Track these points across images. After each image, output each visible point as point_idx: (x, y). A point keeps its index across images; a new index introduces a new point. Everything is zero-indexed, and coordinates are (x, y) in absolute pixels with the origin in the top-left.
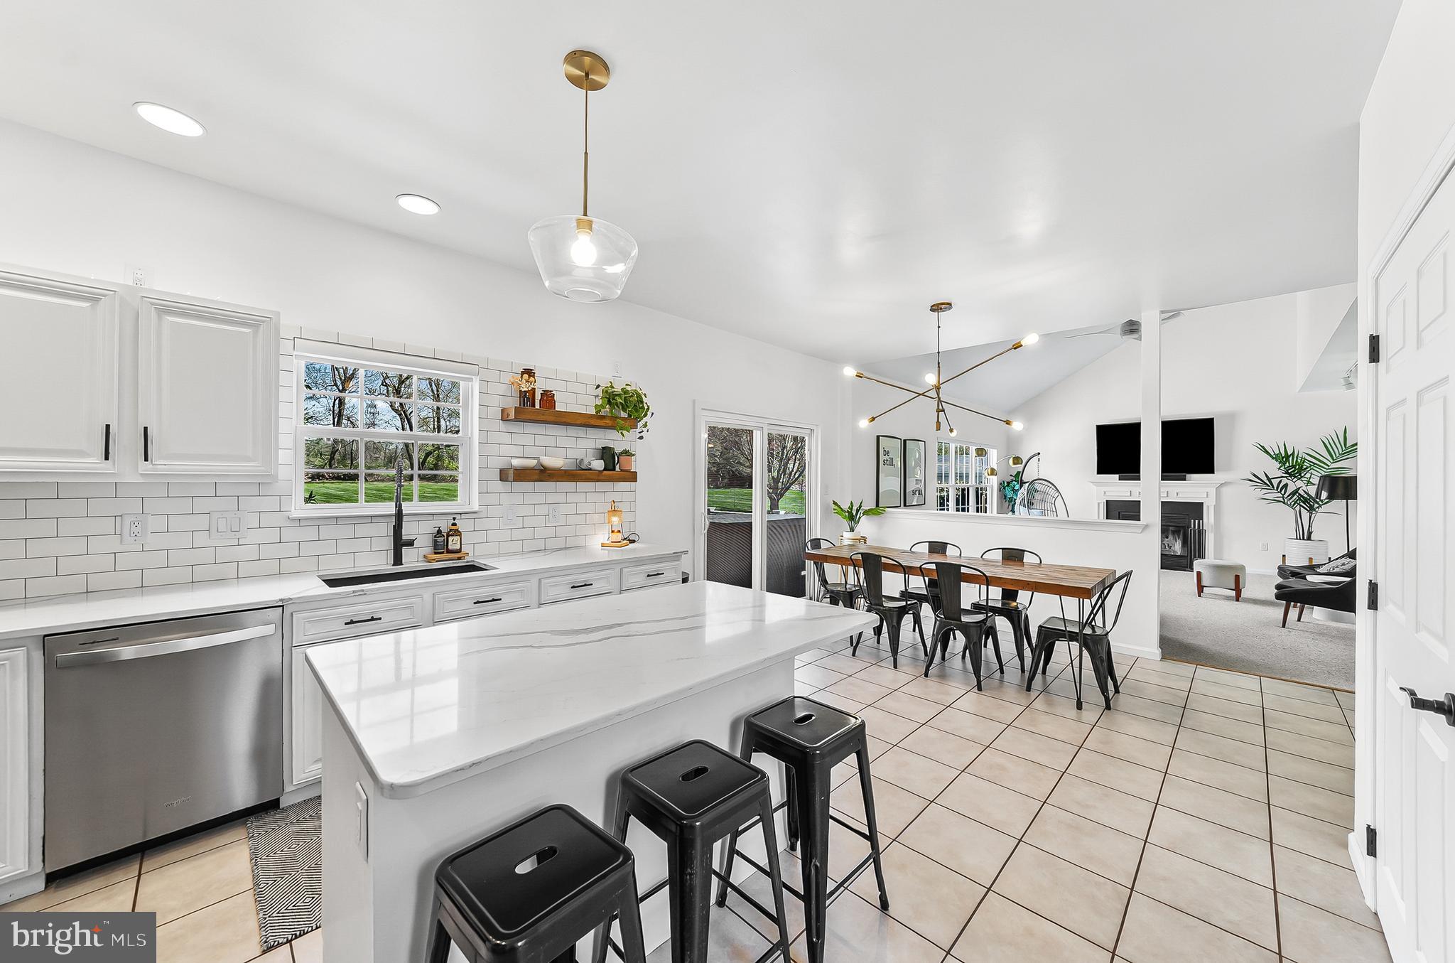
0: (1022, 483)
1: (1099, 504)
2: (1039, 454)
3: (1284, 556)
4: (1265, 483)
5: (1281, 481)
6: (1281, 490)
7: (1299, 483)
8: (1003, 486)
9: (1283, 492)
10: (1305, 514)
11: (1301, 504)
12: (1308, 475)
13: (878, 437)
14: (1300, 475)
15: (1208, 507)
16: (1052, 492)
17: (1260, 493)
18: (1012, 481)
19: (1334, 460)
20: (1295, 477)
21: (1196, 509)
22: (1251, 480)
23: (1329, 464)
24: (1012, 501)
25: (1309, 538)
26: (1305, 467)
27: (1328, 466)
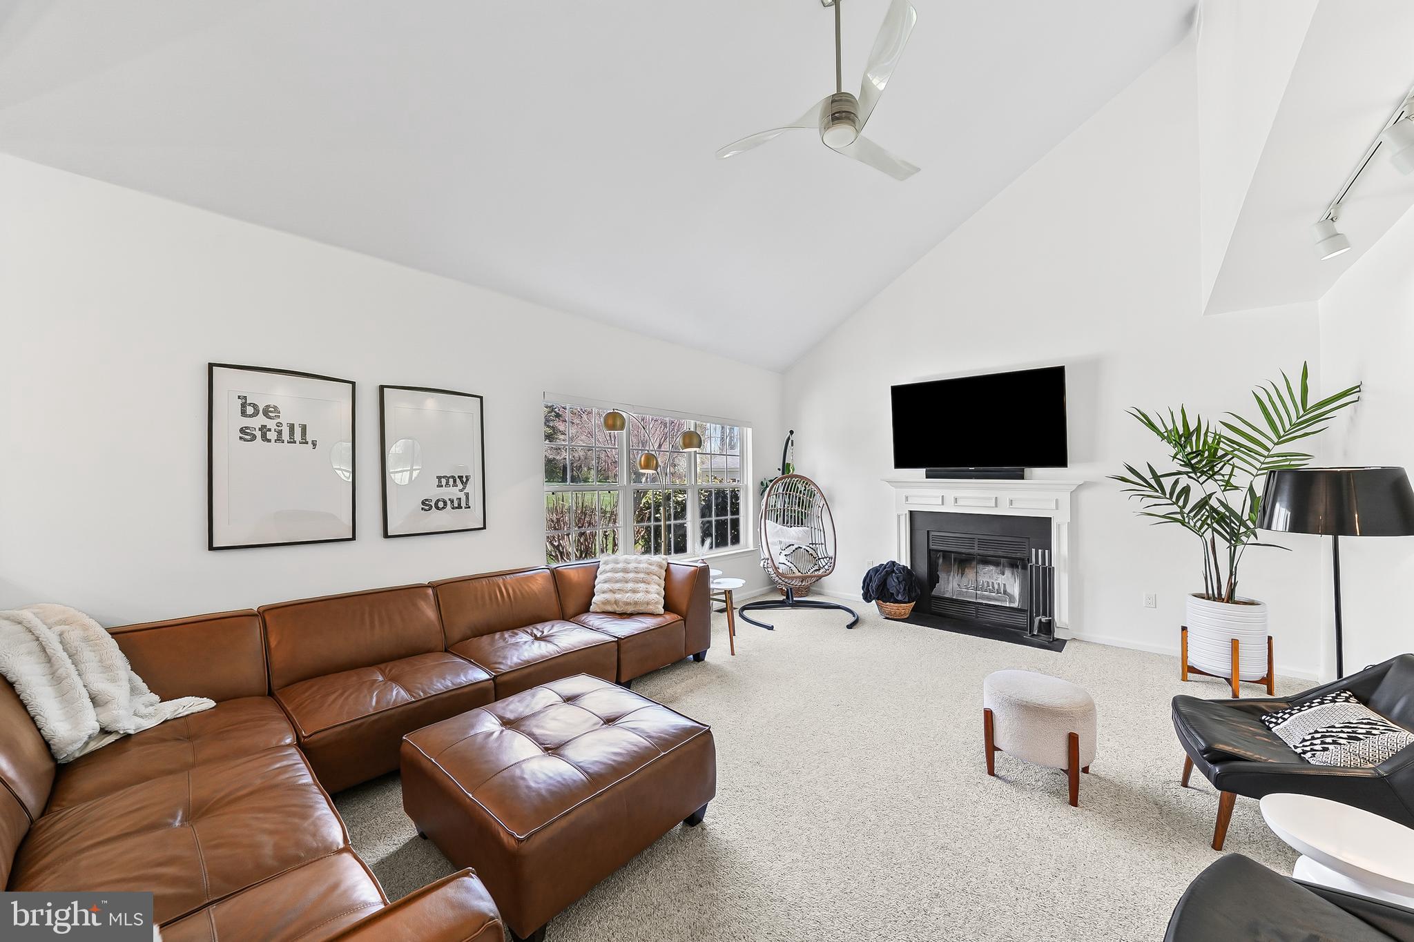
1: (899, 516)
3: (1184, 629)
4: (1151, 486)
5: (1176, 482)
6: (1178, 499)
7: (1211, 486)
8: (765, 486)
9: (1181, 503)
10: (1222, 546)
11: (1215, 525)
12: (1227, 470)
13: (211, 366)
14: (1212, 468)
15: (1059, 526)
16: (819, 500)
17: (1139, 504)
19: (1279, 437)
20: (1203, 473)
21: (1040, 529)
22: (1123, 479)
23: (1269, 445)
25: (1230, 599)
26: (1220, 453)
27: (1268, 450)
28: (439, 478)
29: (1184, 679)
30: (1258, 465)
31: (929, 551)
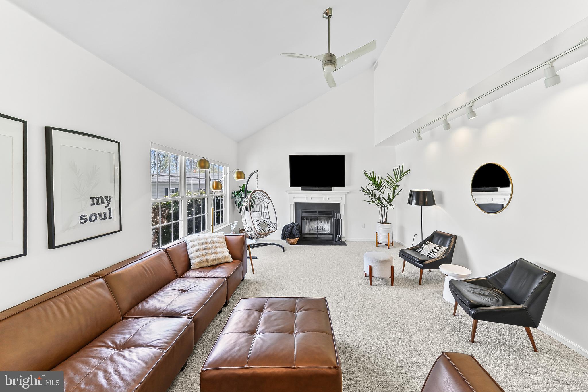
0: (247, 193)
1: (291, 205)
2: (257, 171)
3: (377, 232)
4: (368, 193)
6: (374, 197)
8: (234, 194)
14: (380, 188)
15: (342, 205)
16: (266, 199)
17: (368, 198)
18: (240, 191)
21: (336, 206)
22: (363, 191)
23: (395, 183)
24: (240, 205)
25: (385, 223)
27: (395, 184)
28: (92, 198)
29: (377, 246)
30: (393, 188)
31: (301, 217)
